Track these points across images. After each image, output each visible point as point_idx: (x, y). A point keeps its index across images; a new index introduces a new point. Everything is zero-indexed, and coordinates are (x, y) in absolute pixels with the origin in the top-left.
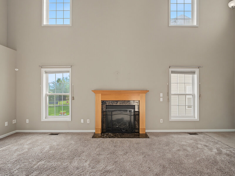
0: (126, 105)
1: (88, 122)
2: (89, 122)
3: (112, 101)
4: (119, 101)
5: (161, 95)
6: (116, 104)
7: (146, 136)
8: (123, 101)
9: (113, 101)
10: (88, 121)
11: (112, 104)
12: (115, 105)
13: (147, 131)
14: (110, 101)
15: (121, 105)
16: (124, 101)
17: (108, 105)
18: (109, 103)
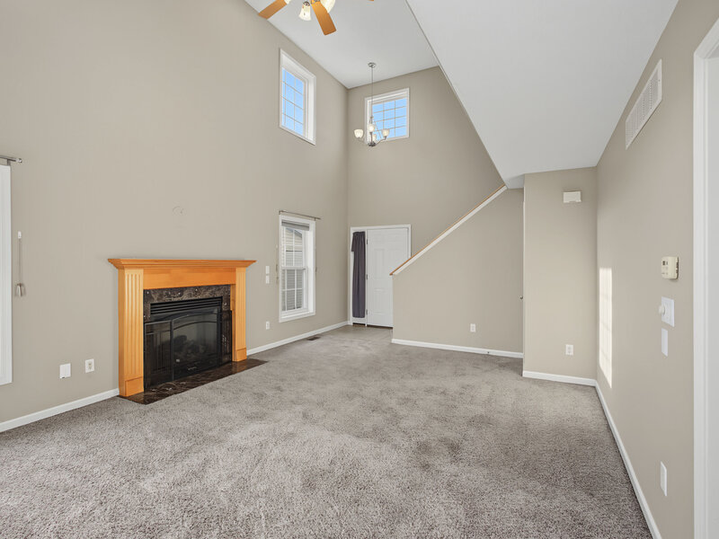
0: (204, 297)
1: (87, 371)
2: (93, 369)
3: (167, 289)
4: (186, 288)
5: (267, 268)
6: (180, 299)
7: (251, 363)
8: (195, 287)
9: (171, 289)
10: (89, 366)
11: (167, 300)
12: (176, 299)
13: (249, 352)
14: (164, 289)
15: (193, 298)
16: (200, 287)
17: (157, 302)
18: (161, 295)
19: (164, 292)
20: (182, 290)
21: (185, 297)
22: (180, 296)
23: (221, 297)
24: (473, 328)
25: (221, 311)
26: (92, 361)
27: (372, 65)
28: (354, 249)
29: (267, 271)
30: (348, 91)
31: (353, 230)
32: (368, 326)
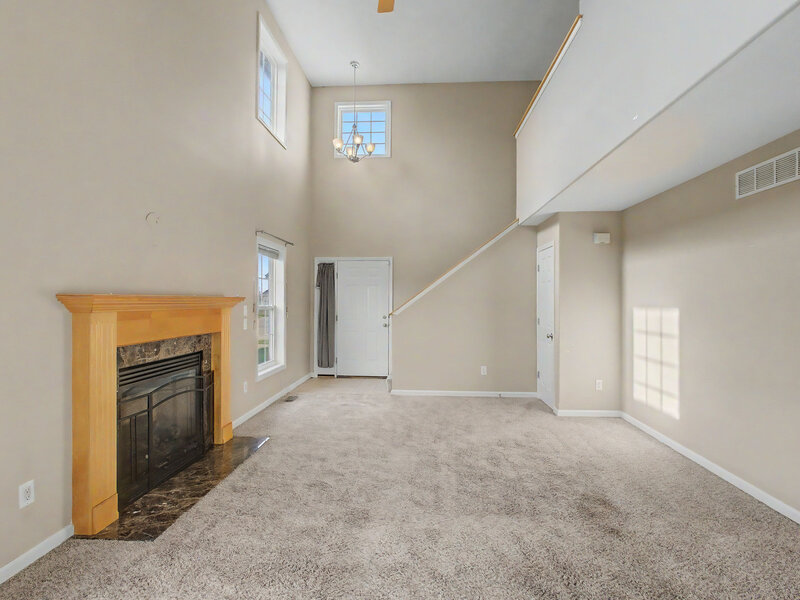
0: (183, 352)
1: (23, 503)
2: (32, 500)
3: (141, 344)
4: (163, 340)
5: (245, 310)
6: (156, 357)
8: (173, 339)
9: (145, 344)
10: (26, 494)
11: (140, 360)
12: (151, 360)
15: (171, 356)
16: (178, 338)
17: (127, 366)
18: (133, 354)
19: (137, 349)
20: (158, 345)
21: (162, 356)
22: (157, 353)
23: (201, 352)
24: (484, 370)
25: (200, 373)
26: (30, 483)
27: (354, 64)
28: (320, 285)
29: (245, 313)
30: (314, 89)
31: (318, 260)
32: (339, 377)
